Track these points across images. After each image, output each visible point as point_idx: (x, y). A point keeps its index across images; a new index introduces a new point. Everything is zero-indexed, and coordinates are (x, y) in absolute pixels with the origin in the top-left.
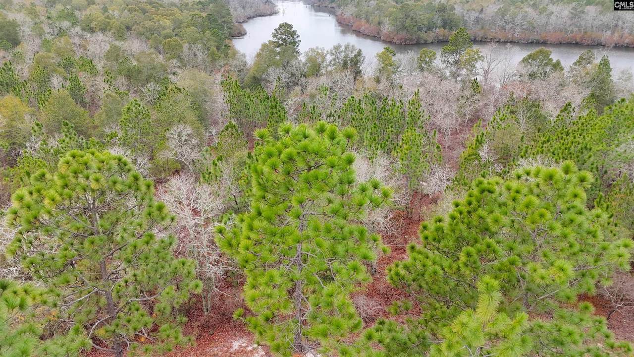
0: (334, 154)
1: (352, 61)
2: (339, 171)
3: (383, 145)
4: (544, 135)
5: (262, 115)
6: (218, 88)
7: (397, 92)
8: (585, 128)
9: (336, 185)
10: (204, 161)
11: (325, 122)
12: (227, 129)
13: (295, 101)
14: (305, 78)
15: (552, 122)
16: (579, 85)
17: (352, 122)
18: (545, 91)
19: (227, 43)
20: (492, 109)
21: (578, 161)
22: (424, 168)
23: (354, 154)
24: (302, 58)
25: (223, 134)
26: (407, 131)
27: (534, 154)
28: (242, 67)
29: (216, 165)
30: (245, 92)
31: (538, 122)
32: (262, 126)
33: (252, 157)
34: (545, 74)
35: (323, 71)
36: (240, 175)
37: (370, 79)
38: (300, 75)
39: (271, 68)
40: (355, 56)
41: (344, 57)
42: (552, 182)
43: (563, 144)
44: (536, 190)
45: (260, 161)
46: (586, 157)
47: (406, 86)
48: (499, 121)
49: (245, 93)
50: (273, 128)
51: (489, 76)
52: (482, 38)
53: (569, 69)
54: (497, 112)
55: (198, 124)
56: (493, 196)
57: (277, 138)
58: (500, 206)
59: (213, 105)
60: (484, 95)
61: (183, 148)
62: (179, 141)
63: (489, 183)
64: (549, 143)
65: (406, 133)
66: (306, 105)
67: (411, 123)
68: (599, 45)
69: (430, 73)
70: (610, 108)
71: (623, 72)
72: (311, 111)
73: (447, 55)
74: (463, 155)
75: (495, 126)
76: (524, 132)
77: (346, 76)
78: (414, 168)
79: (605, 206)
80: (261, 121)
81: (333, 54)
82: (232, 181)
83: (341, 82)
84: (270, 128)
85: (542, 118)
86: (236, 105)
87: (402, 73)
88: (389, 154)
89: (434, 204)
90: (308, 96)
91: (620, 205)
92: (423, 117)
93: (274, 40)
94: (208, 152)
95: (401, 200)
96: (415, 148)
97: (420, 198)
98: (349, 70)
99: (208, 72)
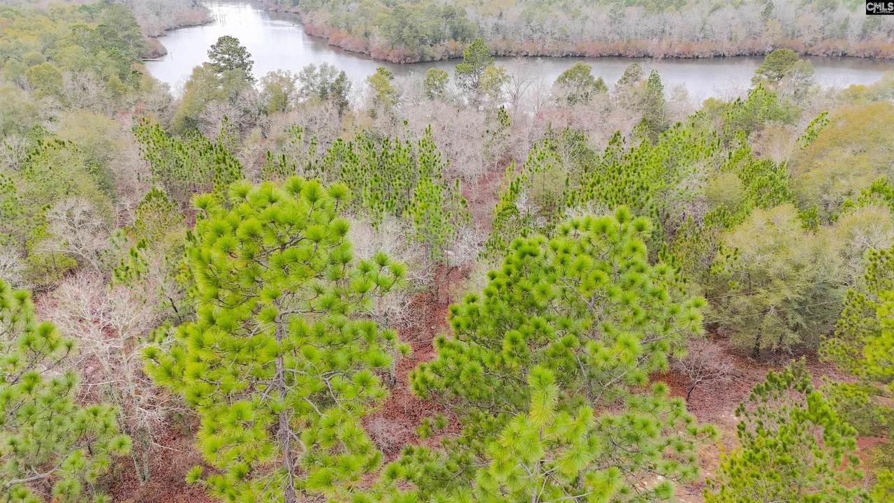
0: (317, 223)
1: (333, 88)
2: (328, 246)
3: (389, 204)
4: (592, 176)
5: (204, 173)
6: (129, 137)
7: (401, 129)
8: (640, 162)
9: (326, 266)
10: (116, 251)
11: (301, 178)
12: (149, 198)
13: (254, 150)
14: (265, 116)
15: (601, 158)
16: (628, 108)
17: (342, 175)
18: (588, 118)
19: (136, 69)
20: (526, 146)
21: (635, 205)
22: (447, 231)
23: (349, 220)
24: (259, 87)
25: (143, 207)
26: (421, 183)
27: (582, 201)
28: (165, 104)
29: (136, 255)
30: (173, 141)
31: (585, 159)
32: (206, 189)
33: (195, 238)
34: (586, 97)
35: (292, 104)
36: (177, 267)
37: (361, 112)
38: (257, 112)
39: (211, 103)
40: (336, 81)
41: (321, 83)
42: (606, 235)
43: (616, 185)
44: (588, 247)
45: (206, 243)
46: (643, 199)
47: (413, 120)
48: (536, 160)
49: (174, 143)
50: (223, 192)
51: (519, 102)
52: (505, 51)
53: (614, 89)
54: (533, 149)
55: (99, 195)
56: (537, 259)
57: (229, 206)
58: (546, 272)
59: (123, 164)
60: (515, 127)
61: (78, 234)
62: (70, 224)
63: (530, 244)
64: (600, 185)
65: (419, 185)
66: (271, 155)
67: (424, 172)
68: (647, 56)
69: (443, 101)
70: (665, 135)
71: (676, 90)
72: (280, 163)
73: (462, 76)
74: (496, 210)
75: (532, 169)
76: (568, 174)
77: (327, 111)
78: (434, 233)
79: (670, 258)
80: (203, 183)
81: (304, 79)
82: (166, 278)
83: (320, 119)
84: (219, 192)
85: (588, 153)
86: (160, 161)
87: (405, 103)
88: (399, 217)
89: (464, 278)
90: (273, 142)
91: (687, 256)
92: (439, 162)
93: (212, 63)
94: (121, 237)
95: (421, 278)
96: (433, 205)
97: (446, 272)
98: (330, 102)
99: (110, 115)
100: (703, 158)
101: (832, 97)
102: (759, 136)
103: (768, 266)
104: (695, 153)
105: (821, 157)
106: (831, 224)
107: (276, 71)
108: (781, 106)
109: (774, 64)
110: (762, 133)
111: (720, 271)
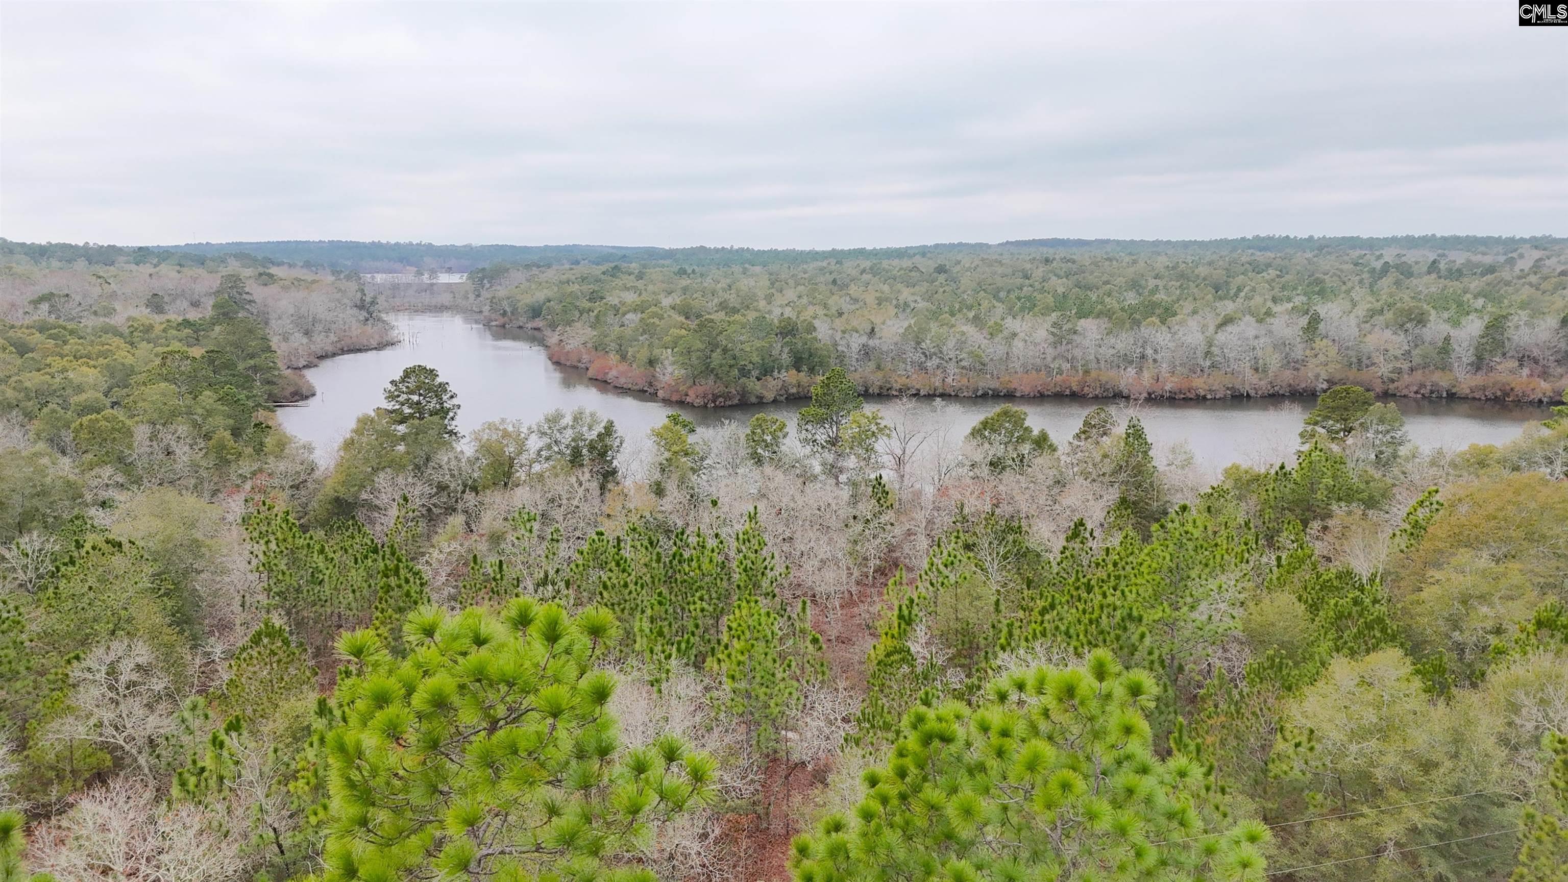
0: (557, 681)
1: (592, 447)
2: (574, 724)
3: (683, 646)
4: (1041, 595)
5: (358, 594)
6: (236, 532)
7: (706, 515)
8: (1122, 573)
9: (567, 763)
10: (186, 739)
11: (530, 600)
12: (256, 640)
13: (450, 553)
14: (474, 494)
15: (1054, 564)
16: (1094, 480)
17: (601, 594)
18: (1027, 496)
19: (261, 419)
20: (923, 543)
21: (1121, 648)
22: (786, 695)
23: (611, 675)
24: (466, 448)
25: (244, 655)
26: (739, 607)
27: (1027, 640)
28: (303, 477)
29: (222, 745)
30: (311, 538)
31: (1026, 567)
32: (360, 623)
33: (331, 712)
34: (1021, 461)
35: (521, 475)
36: (293, 767)
37: (639, 488)
38: (460, 488)
39: (382, 475)
40: (598, 436)
41: (573, 440)
42: (1076, 702)
43: (1084, 612)
44: (1044, 726)
45: (353, 720)
46: (1135, 638)
47: (727, 499)
48: (942, 567)
49: (312, 543)
50: (389, 626)
51: (908, 468)
52: (881, 388)
53: (1068, 449)
54: (935, 548)
55: (169, 635)
56: (953, 748)
57: (400, 652)
58: (971, 772)
59: (218, 579)
60: (902, 510)
61: (122, 707)
62: (111, 688)
63: (940, 719)
64: (1055, 612)
65: (737, 611)
66: (479, 561)
67: (746, 587)
68: (1118, 396)
69: (777, 467)
70: (1162, 526)
71: (1173, 450)
72: (492, 575)
73: (809, 427)
74: (873, 655)
75: (934, 581)
76: (998, 591)
77: (581, 485)
78: (762, 697)
79: (1192, 747)
80: (355, 611)
81: (545, 434)
82: (270, 787)
83: (568, 499)
84: (382, 628)
85: (1030, 556)
86: (284, 573)
87: (713, 471)
88: (700, 668)
89: (820, 786)
90: (484, 538)
91: (1223, 743)
92: (772, 569)
93: (390, 408)
94: (199, 712)
95: (738, 784)
96: (760, 646)
97: (784, 774)
98: (586, 470)
99: (207, 495)
100: (1233, 566)
101: (1442, 463)
102: (1325, 528)
103: (1372, 764)
104: (1218, 557)
105: (1438, 566)
106: (1474, 686)
107: (497, 420)
108: (1356, 480)
109: (1334, 409)
110: (1330, 523)
111: (1286, 773)
